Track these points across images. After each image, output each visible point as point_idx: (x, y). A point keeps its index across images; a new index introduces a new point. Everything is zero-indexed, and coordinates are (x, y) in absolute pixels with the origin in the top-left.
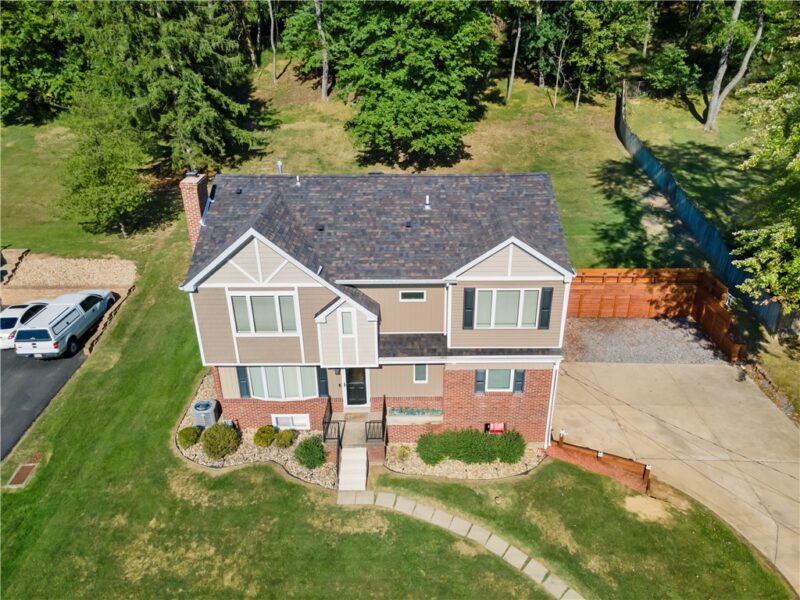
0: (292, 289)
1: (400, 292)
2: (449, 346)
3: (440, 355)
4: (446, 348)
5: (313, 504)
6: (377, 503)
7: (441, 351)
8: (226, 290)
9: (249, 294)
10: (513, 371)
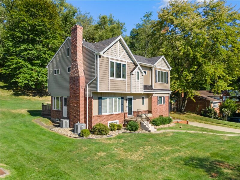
0: (125, 62)
2: (154, 88)
3: (151, 90)
8: (109, 58)
9: (115, 62)
10: (162, 97)
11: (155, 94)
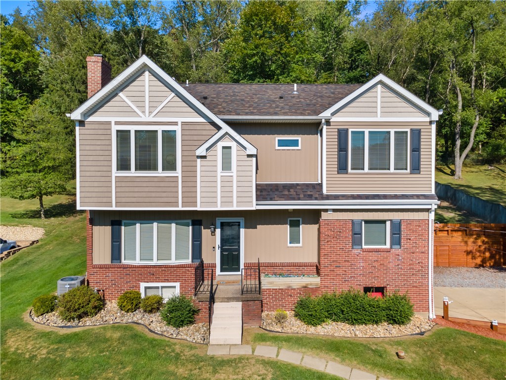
0: (176, 124)
1: (277, 139)
2: (325, 192)
3: (316, 199)
4: (322, 194)
5: (178, 354)
6: (255, 354)
7: (317, 196)
8: (113, 123)
9: (133, 129)
10: (388, 223)
11: (334, 210)
